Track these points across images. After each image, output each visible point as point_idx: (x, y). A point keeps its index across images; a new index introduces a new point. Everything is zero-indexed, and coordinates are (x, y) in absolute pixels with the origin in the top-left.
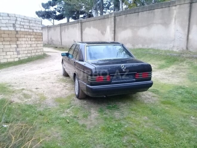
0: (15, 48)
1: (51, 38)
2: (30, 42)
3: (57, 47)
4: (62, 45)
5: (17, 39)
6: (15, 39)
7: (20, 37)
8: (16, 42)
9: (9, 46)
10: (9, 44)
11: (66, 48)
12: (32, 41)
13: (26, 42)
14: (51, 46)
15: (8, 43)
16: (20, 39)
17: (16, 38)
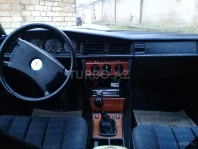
0: (20, 22)
1: (105, 14)
2: (50, 14)
3: (109, 25)
4: (115, 21)
5: (23, 7)
6: (19, 7)
7: (30, 4)
8: (21, 12)
9: (10, 19)
10: (9, 15)
11: (119, 25)
12: (55, 12)
13: (43, 14)
14: (103, 23)
15: (7, 14)
16: (30, 8)
17: (21, 4)
